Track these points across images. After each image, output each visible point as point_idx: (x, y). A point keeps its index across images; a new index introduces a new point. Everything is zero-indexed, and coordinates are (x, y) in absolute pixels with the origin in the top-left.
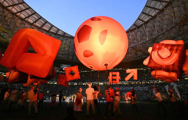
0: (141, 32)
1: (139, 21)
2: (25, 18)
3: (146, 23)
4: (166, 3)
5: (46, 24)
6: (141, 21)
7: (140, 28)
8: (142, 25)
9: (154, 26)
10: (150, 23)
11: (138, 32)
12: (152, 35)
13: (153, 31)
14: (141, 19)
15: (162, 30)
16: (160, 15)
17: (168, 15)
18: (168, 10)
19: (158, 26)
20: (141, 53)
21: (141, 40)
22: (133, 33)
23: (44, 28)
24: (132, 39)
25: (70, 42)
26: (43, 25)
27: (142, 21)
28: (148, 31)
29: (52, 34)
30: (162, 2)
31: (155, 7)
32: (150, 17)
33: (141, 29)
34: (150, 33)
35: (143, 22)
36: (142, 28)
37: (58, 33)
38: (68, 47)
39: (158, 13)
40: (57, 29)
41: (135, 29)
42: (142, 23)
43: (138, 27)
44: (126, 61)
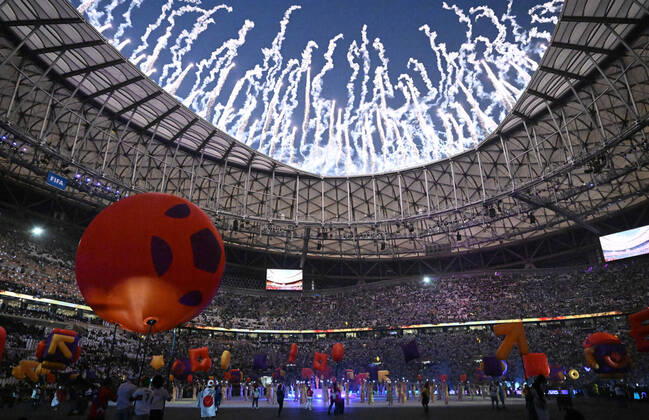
0: (541, 136)
1: (532, 97)
2: (147, 124)
3: (559, 103)
4: (632, 26)
5: (213, 138)
6: (541, 100)
7: (540, 124)
8: (545, 112)
9: (593, 113)
10: (576, 101)
11: (532, 136)
12: (585, 145)
13: (591, 129)
14: (539, 90)
15: (625, 123)
16: (612, 69)
17: (640, 65)
18: (640, 48)
19: (608, 110)
20: (550, 212)
21: (546, 165)
22: (514, 143)
23: (208, 151)
24: (511, 164)
25: (295, 192)
26: (205, 142)
27: (545, 97)
28: (570, 132)
29: (232, 170)
30: (613, 25)
31: (591, 44)
32: (572, 81)
33: (542, 127)
34: (579, 138)
35: (549, 102)
36: (545, 121)
37: (254, 166)
38: (289, 210)
39: (604, 65)
40: (247, 153)
41: (520, 128)
42: (543, 105)
43: (532, 121)
44: (498, 243)
